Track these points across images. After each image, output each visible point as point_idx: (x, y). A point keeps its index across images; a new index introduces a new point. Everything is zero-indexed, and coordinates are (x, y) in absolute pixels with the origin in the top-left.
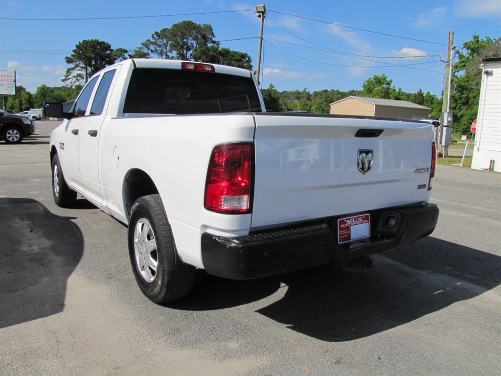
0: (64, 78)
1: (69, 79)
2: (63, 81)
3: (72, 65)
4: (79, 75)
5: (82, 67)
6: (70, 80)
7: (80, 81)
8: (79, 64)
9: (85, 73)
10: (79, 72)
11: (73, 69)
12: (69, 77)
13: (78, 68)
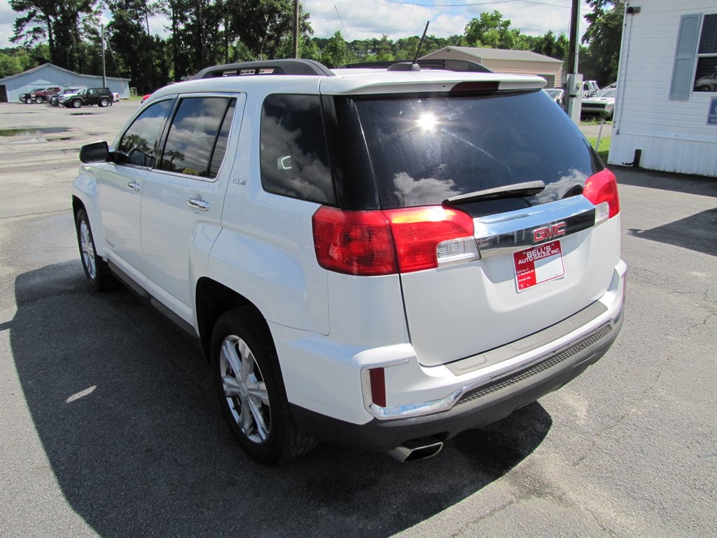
0: (13, 35)
1: (21, 37)
2: (13, 40)
3: (24, 14)
4: (37, 30)
5: (41, 16)
6: (24, 38)
7: (40, 40)
8: (35, 11)
9: (47, 26)
10: (36, 25)
11: (27, 20)
12: (21, 34)
13: (34, 18)
